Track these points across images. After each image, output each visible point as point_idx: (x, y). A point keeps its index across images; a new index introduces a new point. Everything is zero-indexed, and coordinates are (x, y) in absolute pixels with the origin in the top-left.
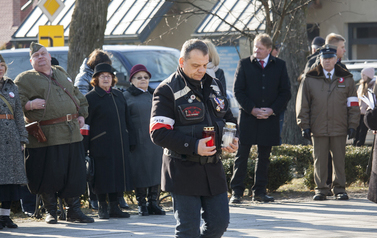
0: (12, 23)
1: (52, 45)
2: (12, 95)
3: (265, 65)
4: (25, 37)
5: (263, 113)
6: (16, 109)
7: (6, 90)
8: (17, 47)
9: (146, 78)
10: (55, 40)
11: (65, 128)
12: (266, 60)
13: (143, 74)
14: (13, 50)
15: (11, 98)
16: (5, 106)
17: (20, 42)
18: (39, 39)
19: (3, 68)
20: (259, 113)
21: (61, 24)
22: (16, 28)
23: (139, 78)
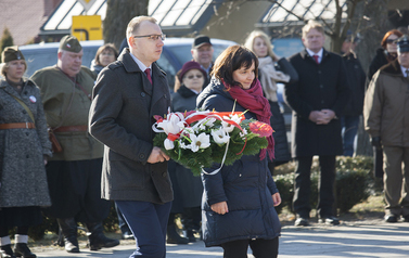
0: (42, 13)
1: (87, 39)
2: (33, 99)
3: (319, 60)
4: (56, 29)
5: (324, 116)
6: (37, 116)
7: (26, 93)
8: (47, 42)
9: (199, 76)
10: (91, 33)
11: (85, 141)
12: (320, 54)
13: (195, 72)
14: (42, 45)
15: (32, 103)
16: (24, 112)
17: (51, 36)
18: (72, 31)
19: (23, 66)
20: (319, 116)
21: (99, 13)
22: (46, 19)
23: (191, 77)
